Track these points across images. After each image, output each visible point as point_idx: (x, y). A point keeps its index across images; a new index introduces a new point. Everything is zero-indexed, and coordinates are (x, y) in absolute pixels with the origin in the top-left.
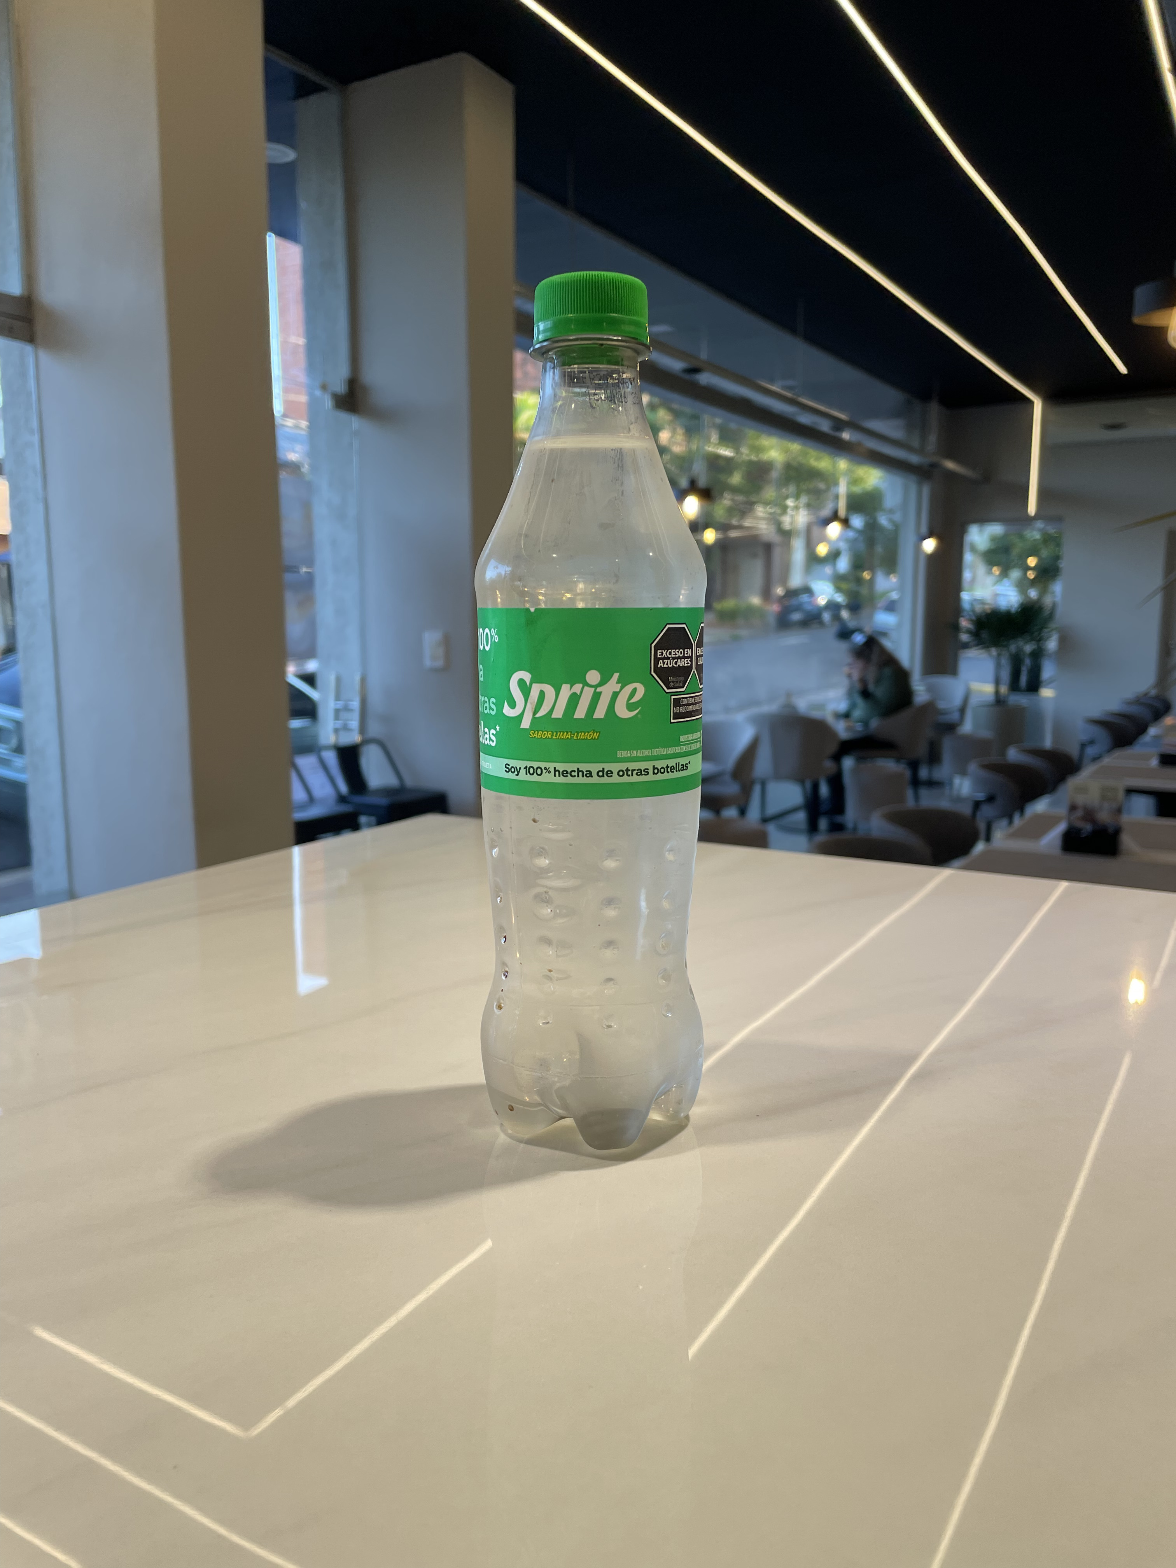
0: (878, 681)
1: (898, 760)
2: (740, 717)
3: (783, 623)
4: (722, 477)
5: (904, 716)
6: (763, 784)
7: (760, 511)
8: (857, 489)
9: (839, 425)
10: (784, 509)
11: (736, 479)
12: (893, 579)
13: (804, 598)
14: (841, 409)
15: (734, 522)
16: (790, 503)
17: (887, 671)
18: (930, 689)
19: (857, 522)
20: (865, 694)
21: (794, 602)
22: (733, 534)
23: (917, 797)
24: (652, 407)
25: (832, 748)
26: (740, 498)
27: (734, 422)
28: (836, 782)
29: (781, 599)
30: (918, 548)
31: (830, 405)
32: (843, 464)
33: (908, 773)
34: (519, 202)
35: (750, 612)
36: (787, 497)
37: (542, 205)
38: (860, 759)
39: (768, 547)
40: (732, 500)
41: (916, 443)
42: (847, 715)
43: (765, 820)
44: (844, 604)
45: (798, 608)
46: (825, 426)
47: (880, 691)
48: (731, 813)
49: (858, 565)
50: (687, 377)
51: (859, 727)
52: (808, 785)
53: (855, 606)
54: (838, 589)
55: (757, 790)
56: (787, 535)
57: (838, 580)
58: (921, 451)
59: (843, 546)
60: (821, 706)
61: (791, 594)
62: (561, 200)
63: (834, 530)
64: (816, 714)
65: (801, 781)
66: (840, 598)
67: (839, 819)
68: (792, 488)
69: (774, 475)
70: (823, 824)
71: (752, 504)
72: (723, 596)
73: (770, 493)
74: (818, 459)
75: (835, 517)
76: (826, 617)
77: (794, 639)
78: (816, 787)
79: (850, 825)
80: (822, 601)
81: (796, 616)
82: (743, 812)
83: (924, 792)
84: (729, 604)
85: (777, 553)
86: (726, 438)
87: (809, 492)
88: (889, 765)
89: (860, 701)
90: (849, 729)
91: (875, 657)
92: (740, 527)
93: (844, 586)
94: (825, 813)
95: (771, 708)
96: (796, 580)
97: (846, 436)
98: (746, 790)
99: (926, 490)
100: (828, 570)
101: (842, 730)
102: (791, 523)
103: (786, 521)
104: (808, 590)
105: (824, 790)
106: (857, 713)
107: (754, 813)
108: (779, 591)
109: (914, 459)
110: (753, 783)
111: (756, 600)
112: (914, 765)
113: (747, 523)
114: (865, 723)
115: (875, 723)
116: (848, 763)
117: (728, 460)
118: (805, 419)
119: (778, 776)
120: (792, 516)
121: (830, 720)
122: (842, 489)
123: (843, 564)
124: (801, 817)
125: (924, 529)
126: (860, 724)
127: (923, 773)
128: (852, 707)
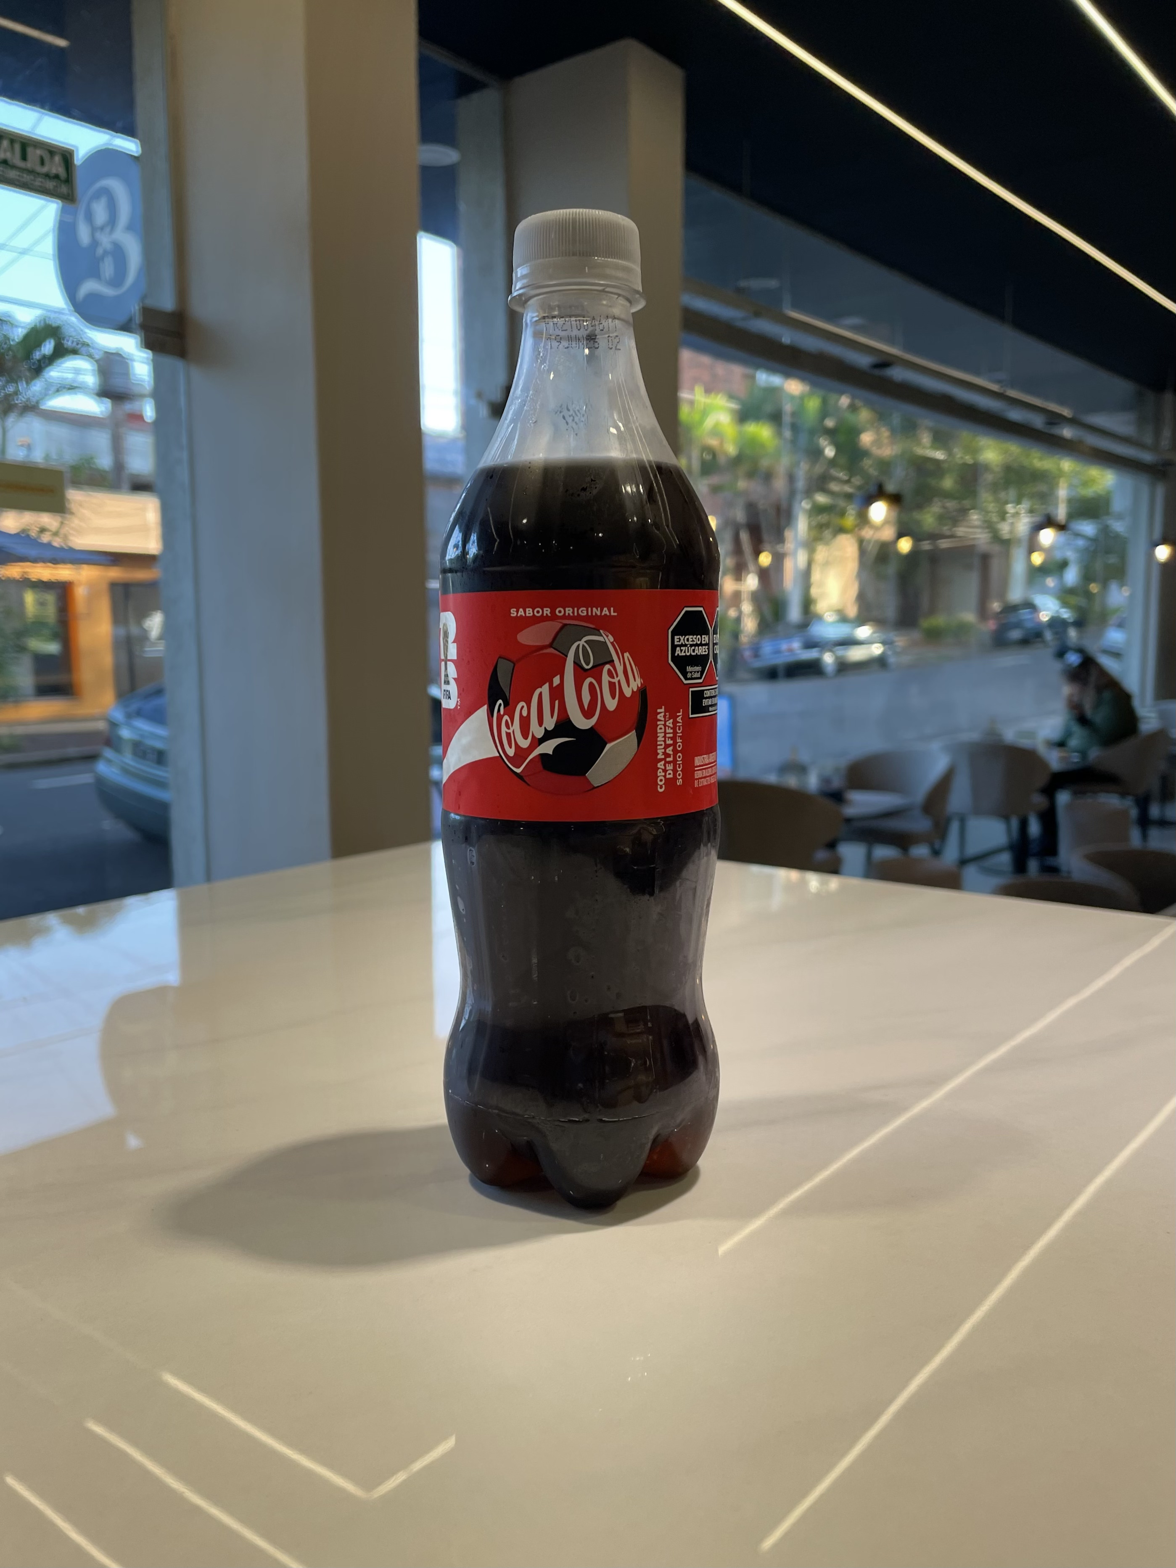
0: (1097, 705)
1: (1123, 795)
2: (935, 746)
3: (1000, 641)
4: (933, 482)
5: (1128, 746)
6: (963, 821)
7: (975, 517)
8: (1089, 492)
9: (1055, 419)
10: (1003, 516)
11: (948, 483)
12: (1126, 592)
13: (1025, 614)
14: (1062, 403)
15: (945, 530)
16: (1010, 508)
17: (1107, 695)
18: (1163, 715)
19: (1088, 528)
20: (1082, 720)
21: (1012, 618)
22: (944, 544)
23: (1145, 836)
24: (853, 408)
25: (1041, 780)
26: (951, 504)
27: (946, 422)
28: (1049, 818)
29: (997, 616)
30: (1151, 555)
31: (1046, 397)
32: (1067, 465)
33: (1134, 813)
34: (688, 193)
35: (962, 629)
36: (1007, 503)
37: (716, 195)
38: (1075, 793)
39: (985, 559)
40: (944, 507)
41: (1148, 439)
42: (1061, 744)
43: (964, 862)
44: (1071, 620)
45: (1018, 625)
46: (1038, 421)
47: (1100, 717)
48: (920, 851)
49: (1087, 576)
50: (877, 372)
51: (1075, 758)
52: (1015, 823)
53: (1080, 623)
54: (1065, 604)
55: (954, 827)
56: (1006, 544)
57: (1065, 595)
58: (1154, 448)
59: (1070, 555)
60: (1031, 734)
61: (1011, 609)
62: (735, 188)
63: (1047, 536)
64: (1025, 743)
65: (1006, 818)
66: (1066, 614)
67: (1050, 861)
68: (1012, 493)
69: (989, 477)
70: (1033, 865)
71: (964, 512)
72: (933, 610)
73: (985, 497)
74: (1041, 459)
75: (1049, 522)
76: (1048, 635)
77: (1009, 660)
78: (1024, 824)
79: (1064, 868)
80: (1044, 617)
81: (1015, 634)
82: (936, 853)
83: (1154, 833)
84: (939, 620)
85: (995, 565)
86: (940, 439)
87: (1032, 496)
88: (1111, 801)
89: (1077, 730)
90: (1062, 759)
91: (1093, 679)
92: (952, 536)
93: (1074, 600)
94: (1034, 855)
95: (974, 736)
96: (1016, 594)
97: (1067, 432)
98: (941, 829)
99: (1160, 491)
100: (1051, 582)
101: (1055, 760)
102: (1011, 532)
103: (1004, 529)
104: (1031, 606)
105: (1034, 828)
106: (1074, 742)
107: (951, 854)
108: (996, 606)
109: (1147, 457)
110: (948, 821)
111: (969, 617)
112: (1143, 803)
113: (961, 531)
114: (1083, 754)
115: (1094, 753)
116: (1063, 798)
117: (937, 462)
118: (1015, 415)
119: (978, 811)
120: (1012, 524)
121: (1042, 750)
122: (1063, 492)
123: (1071, 576)
124: (1005, 859)
125: (1157, 533)
126: (1076, 754)
127: (1155, 811)
128: (1068, 734)
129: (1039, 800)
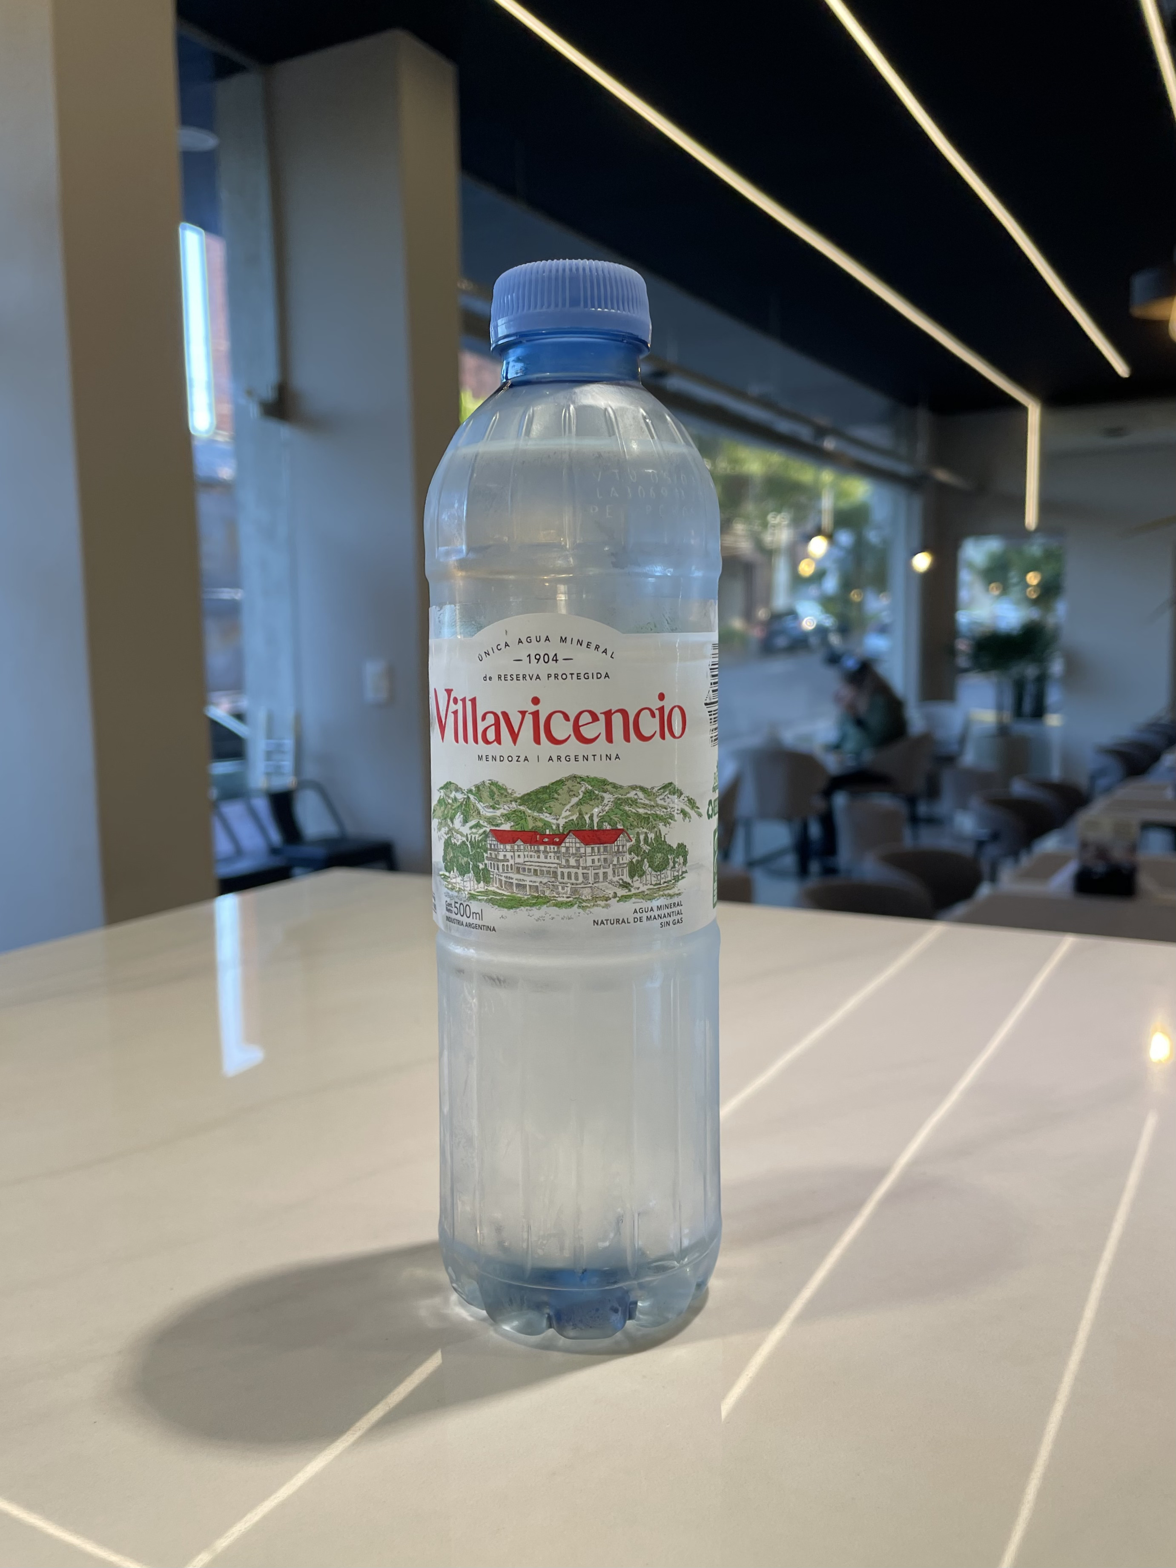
0: (872, 707)
1: (894, 795)
3: (768, 648)
6: (748, 825)
7: (740, 528)
8: (843, 504)
9: (820, 432)
10: (765, 525)
12: (884, 599)
13: (789, 622)
14: (824, 414)
16: (772, 518)
17: (880, 699)
18: (927, 718)
19: (845, 538)
20: (858, 722)
21: (778, 626)
23: (916, 837)
25: (821, 784)
27: (708, 430)
28: (828, 821)
29: (765, 623)
30: (910, 564)
31: (811, 408)
32: (827, 476)
33: (905, 810)
34: (465, 194)
35: (730, 637)
36: (768, 513)
37: (488, 195)
39: (749, 568)
41: (904, 451)
42: (836, 747)
43: (751, 864)
44: (833, 627)
45: (782, 632)
46: (805, 433)
47: (874, 718)
49: (847, 584)
50: (653, 381)
51: (851, 760)
52: (797, 825)
53: (845, 628)
54: (827, 612)
55: (741, 832)
56: (768, 553)
57: (826, 603)
58: (909, 460)
59: (829, 565)
60: (809, 739)
61: (776, 617)
62: (508, 190)
63: (818, 545)
64: (803, 747)
65: (789, 821)
66: (829, 622)
67: (831, 861)
68: (773, 503)
69: (754, 489)
70: (815, 867)
71: (730, 520)
73: (750, 507)
74: (800, 470)
75: (819, 532)
76: (814, 642)
77: (779, 666)
78: (805, 827)
80: (809, 625)
81: (781, 642)
82: (725, 856)
83: (923, 830)
85: (759, 574)
87: (792, 506)
88: (884, 801)
89: (852, 731)
91: (868, 684)
93: (833, 608)
94: (817, 855)
95: (754, 741)
96: (781, 601)
97: (829, 444)
98: (729, 832)
99: (917, 503)
100: (813, 591)
101: (832, 764)
102: (773, 541)
103: (768, 538)
104: (792, 614)
106: (850, 745)
108: (762, 614)
109: (903, 469)
110: (736, 824)
111: (736, 625)
112: (912, 801)
113: (727, 540)
114: (858, 755)
115: (869, 757)
116: (840, 800)
118: (784, 426)
119: (764, 815)
120: (774, 533)
121: (819, 753)
122: (827, 503)
123: (831, 584)
124: (789, 861)
125: (916, 542)
126: (852, 756)
127: (922, 809)
128: (843, 739)
129: (818, 803)
